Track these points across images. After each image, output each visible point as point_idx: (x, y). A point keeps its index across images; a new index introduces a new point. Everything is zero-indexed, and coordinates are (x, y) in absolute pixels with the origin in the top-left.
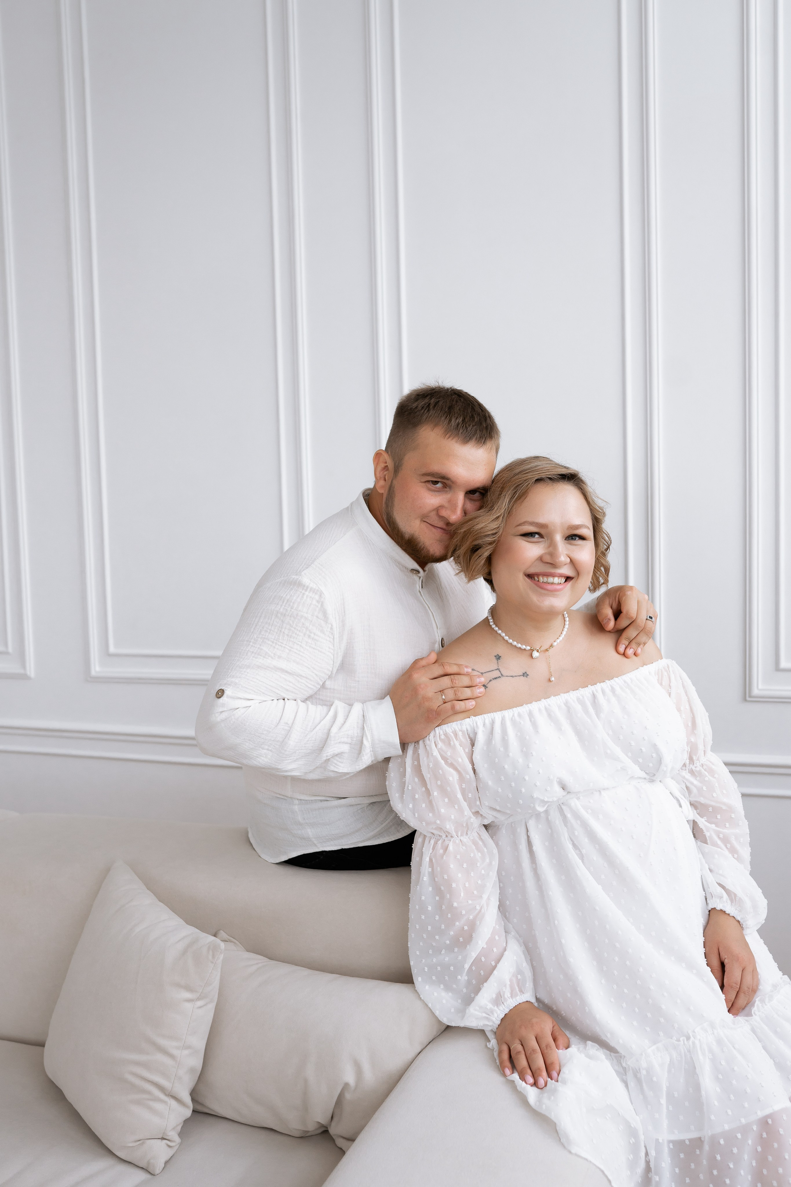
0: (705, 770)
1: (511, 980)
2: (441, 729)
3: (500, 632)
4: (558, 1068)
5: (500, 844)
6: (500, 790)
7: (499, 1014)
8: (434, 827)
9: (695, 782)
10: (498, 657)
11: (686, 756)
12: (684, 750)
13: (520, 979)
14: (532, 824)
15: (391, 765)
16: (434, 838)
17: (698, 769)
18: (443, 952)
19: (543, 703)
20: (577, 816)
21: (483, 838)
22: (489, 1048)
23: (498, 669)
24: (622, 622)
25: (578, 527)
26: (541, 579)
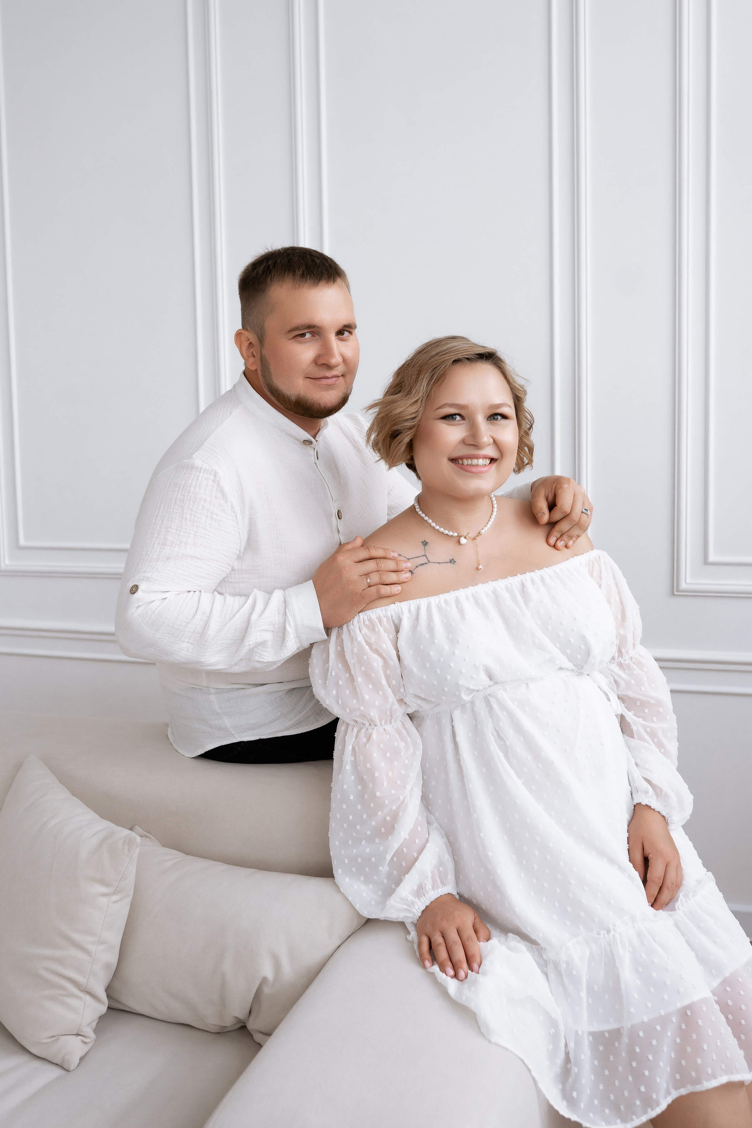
0: (635, 665)
1: (432, 872)
2: (365, 615)
3: (426, 518)
4: (478, 960)
5: (425, 735)
6: (425, 677)
7: (420, 905)
8: (358, 714)
9: (624, 676)
10: (425, 543)
11: (614, 650)
12: (613, 643)
13: (442, 871)
14: (456, 713)
15: (313, 651)
16: (357, 726)
17: (626, 662)
18: (364, 842)
19: (470, 591)
20: (503, 707)
21: (407, 727)
22: (409, 940)
23: (425, 555)
24: (557, 515)
25: (499, 406)
26: (465, 462)
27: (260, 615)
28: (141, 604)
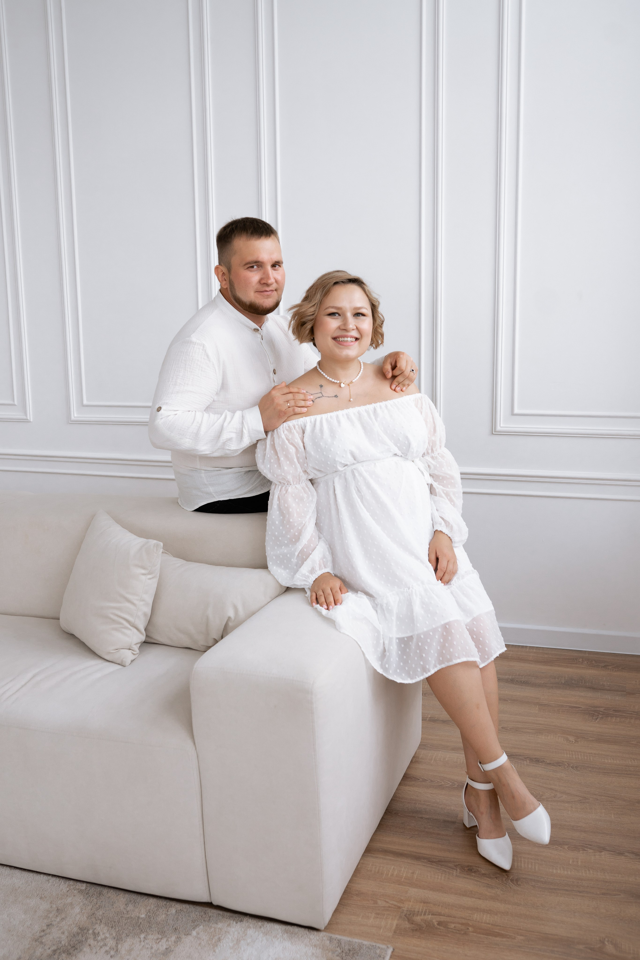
0: (440, 456)
1: (319, 562)
3: (322, 373)
4: (340, 601)
6: (318, 457)
7: (313, 578)
8: (281, 478)
10: (321, 386)
12: (427, 443)
14: (337, 480)
15: (258, 445)
17: (436, 456)
18: (283, 547)
19: (345, 411)
21: (309, 487)
22: (306, 597)
23: (321, 392)
24: (396, 372)
25: (360, 308)
26: (341, 339)
27: (229, 424)
28: (163, 417)
